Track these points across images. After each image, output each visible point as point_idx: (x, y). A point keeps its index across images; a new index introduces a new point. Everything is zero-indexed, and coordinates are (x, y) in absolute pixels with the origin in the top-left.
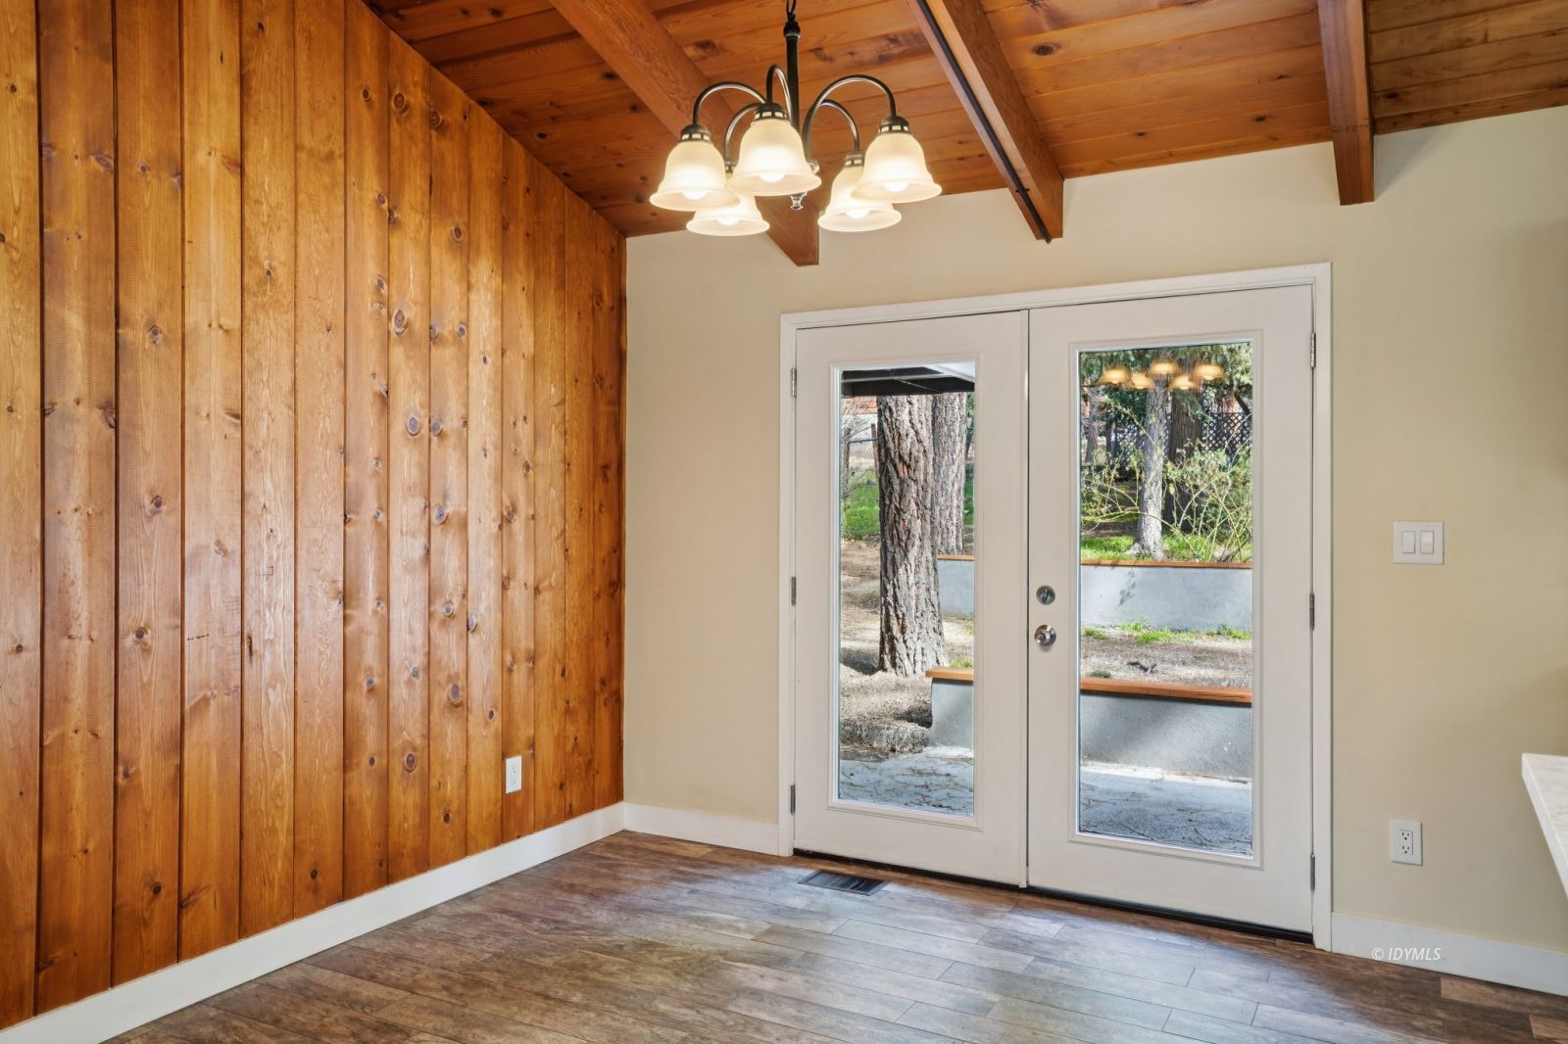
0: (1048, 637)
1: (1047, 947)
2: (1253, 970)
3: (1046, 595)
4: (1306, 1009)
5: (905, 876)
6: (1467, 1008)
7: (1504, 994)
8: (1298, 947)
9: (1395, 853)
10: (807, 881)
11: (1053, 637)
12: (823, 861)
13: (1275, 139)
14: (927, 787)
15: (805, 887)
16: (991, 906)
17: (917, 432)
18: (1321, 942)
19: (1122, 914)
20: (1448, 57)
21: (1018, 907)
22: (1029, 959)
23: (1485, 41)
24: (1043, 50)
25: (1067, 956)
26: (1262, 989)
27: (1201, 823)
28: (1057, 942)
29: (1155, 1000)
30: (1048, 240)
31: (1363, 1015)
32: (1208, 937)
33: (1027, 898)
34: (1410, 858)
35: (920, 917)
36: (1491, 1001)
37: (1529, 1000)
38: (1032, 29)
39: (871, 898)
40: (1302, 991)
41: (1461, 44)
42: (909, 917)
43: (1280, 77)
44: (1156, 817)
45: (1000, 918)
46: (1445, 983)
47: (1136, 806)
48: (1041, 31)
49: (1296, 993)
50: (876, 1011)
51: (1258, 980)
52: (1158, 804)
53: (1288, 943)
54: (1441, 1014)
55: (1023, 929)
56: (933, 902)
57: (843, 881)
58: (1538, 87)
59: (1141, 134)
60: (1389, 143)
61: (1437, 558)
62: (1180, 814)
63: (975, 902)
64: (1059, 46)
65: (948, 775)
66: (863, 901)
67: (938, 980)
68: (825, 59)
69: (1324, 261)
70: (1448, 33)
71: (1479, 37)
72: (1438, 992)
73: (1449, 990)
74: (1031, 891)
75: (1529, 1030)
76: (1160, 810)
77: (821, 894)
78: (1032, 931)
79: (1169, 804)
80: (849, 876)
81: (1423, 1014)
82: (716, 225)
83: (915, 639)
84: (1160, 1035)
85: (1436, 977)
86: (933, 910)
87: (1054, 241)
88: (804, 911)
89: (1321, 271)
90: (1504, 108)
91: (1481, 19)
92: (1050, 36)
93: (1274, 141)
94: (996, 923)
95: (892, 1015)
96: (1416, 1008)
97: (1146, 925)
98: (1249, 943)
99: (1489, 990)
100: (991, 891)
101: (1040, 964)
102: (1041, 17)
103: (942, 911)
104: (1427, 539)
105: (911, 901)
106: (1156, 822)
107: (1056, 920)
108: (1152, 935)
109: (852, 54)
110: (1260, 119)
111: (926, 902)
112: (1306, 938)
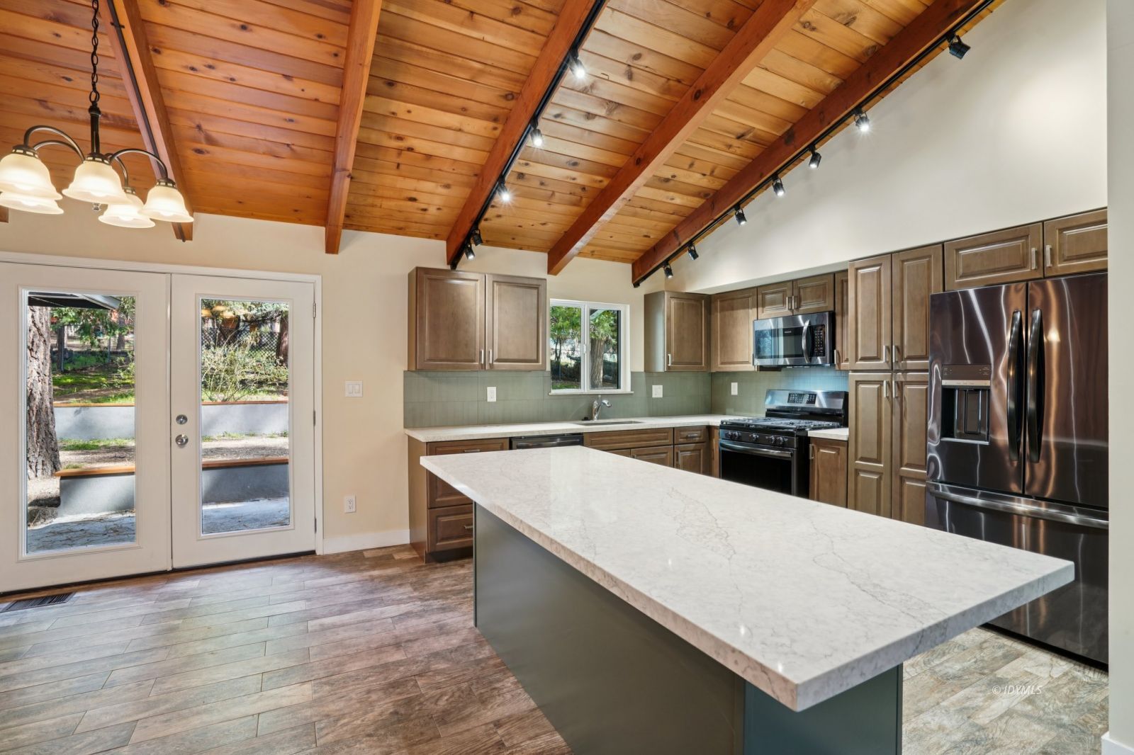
0: (184, 440)
1: (196, 592)
2: (296, 571)
3: (182, 419)
4: (322, 577)
5: (86, 586)
6: (374, 558)
7: (383, 550)
8: (310, 557)
9: (347, 510)
10: (7, 609)
11: (187, 440)
12: (14, 596)
13: (300, 220)
14: (70, 539)
15: (8, 613)
16: (153, 584)
17: (38, 329)
18: (318, 553)
19: (227, 568)
20: (368, 209)
21: (170, 580)
22: (189, 600)
23: (381, 207)
24: (199, 151)
25: (209, 592)
26: (303, 576)
27: (245, 521)
28: (199, 588)
29: (260, 595)
30: (184, 241)
31: (343, 572)
32: (272, 564)
33: (173, 575)
34: (352, 510)
35: (110, 602)
36: (381, 553)
37: (391, 549)
38: (195, 140)
39: (68, 603)
40: (319, 572)
41: (373, 206)
42: (102, 604)
43: (308, 197)
44: (222, 524)
45: (162, 587)
46: (365, 553)
47: (209, 522)
48: (200, 143)
49: (316, 573)
50: (108, 653)
51: (301, 573)
52: (221, 518)
53: (305, 557)
54: (367, 563)
55: (178, 588)
56: (115, 593)
57: (39, 601)
58: (393, 227)
59: (240, 202)
60: (346, 234)
61: (360, 395)
62: (233, 520)
63: (143, 585)
64: (208, 152)
65: (82, 530)
66: (61, 607)
67: (140, 625)
68: (47, 108)
69: (318, 274)
70: (370, 201)
71: (379, 205)
72: (364, 556)
73: (367, 555)
74: (175, 571)
75: (393, 558)
76: (222, 521)
77: (26, 612)
78: (184, 588)
79: (226, 517)
80: (42, 597)
81: (362, 565)
82: (19, 204)
83: (36, 456)
84: (268, 607)
85: (361, 552)
86: (117, 596)
87: (187, 241)
88: (15, 626)
89: (318, 278)
90: (382, 231)
91: (380, 200)
92: (204, 146)
93: (300, 221)
94: (161, 590)
95: (117, 651)
96: (359, 564)
97: (242, 568)
98: (291, 561)
99: (379, 550)
100: (149, 578)
101: (195, 600)
102: (202, 137)
103: (123, 595)
104: (357, 387)
105: (99, 597)
106: (223, 526)
107: (196, 579)
108: (247, 571)
109: (70, 112)
110: (296, 211)
111: (110, 594)
112: (313, 552)
